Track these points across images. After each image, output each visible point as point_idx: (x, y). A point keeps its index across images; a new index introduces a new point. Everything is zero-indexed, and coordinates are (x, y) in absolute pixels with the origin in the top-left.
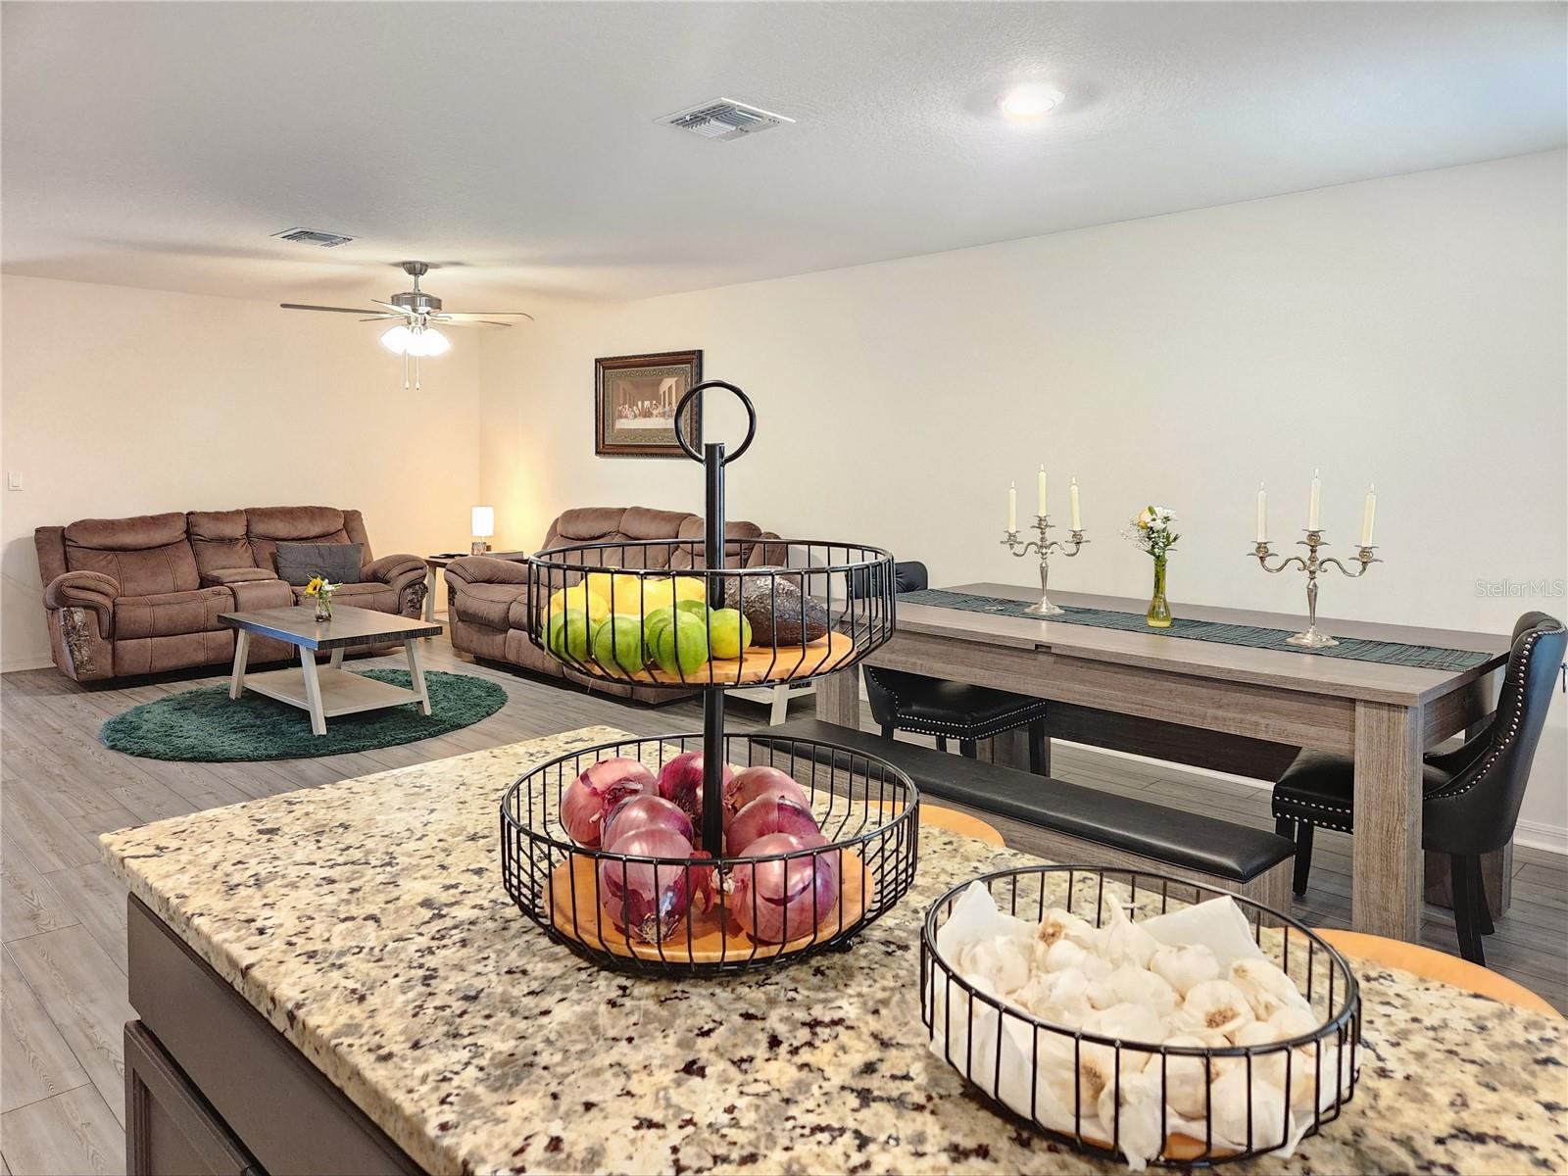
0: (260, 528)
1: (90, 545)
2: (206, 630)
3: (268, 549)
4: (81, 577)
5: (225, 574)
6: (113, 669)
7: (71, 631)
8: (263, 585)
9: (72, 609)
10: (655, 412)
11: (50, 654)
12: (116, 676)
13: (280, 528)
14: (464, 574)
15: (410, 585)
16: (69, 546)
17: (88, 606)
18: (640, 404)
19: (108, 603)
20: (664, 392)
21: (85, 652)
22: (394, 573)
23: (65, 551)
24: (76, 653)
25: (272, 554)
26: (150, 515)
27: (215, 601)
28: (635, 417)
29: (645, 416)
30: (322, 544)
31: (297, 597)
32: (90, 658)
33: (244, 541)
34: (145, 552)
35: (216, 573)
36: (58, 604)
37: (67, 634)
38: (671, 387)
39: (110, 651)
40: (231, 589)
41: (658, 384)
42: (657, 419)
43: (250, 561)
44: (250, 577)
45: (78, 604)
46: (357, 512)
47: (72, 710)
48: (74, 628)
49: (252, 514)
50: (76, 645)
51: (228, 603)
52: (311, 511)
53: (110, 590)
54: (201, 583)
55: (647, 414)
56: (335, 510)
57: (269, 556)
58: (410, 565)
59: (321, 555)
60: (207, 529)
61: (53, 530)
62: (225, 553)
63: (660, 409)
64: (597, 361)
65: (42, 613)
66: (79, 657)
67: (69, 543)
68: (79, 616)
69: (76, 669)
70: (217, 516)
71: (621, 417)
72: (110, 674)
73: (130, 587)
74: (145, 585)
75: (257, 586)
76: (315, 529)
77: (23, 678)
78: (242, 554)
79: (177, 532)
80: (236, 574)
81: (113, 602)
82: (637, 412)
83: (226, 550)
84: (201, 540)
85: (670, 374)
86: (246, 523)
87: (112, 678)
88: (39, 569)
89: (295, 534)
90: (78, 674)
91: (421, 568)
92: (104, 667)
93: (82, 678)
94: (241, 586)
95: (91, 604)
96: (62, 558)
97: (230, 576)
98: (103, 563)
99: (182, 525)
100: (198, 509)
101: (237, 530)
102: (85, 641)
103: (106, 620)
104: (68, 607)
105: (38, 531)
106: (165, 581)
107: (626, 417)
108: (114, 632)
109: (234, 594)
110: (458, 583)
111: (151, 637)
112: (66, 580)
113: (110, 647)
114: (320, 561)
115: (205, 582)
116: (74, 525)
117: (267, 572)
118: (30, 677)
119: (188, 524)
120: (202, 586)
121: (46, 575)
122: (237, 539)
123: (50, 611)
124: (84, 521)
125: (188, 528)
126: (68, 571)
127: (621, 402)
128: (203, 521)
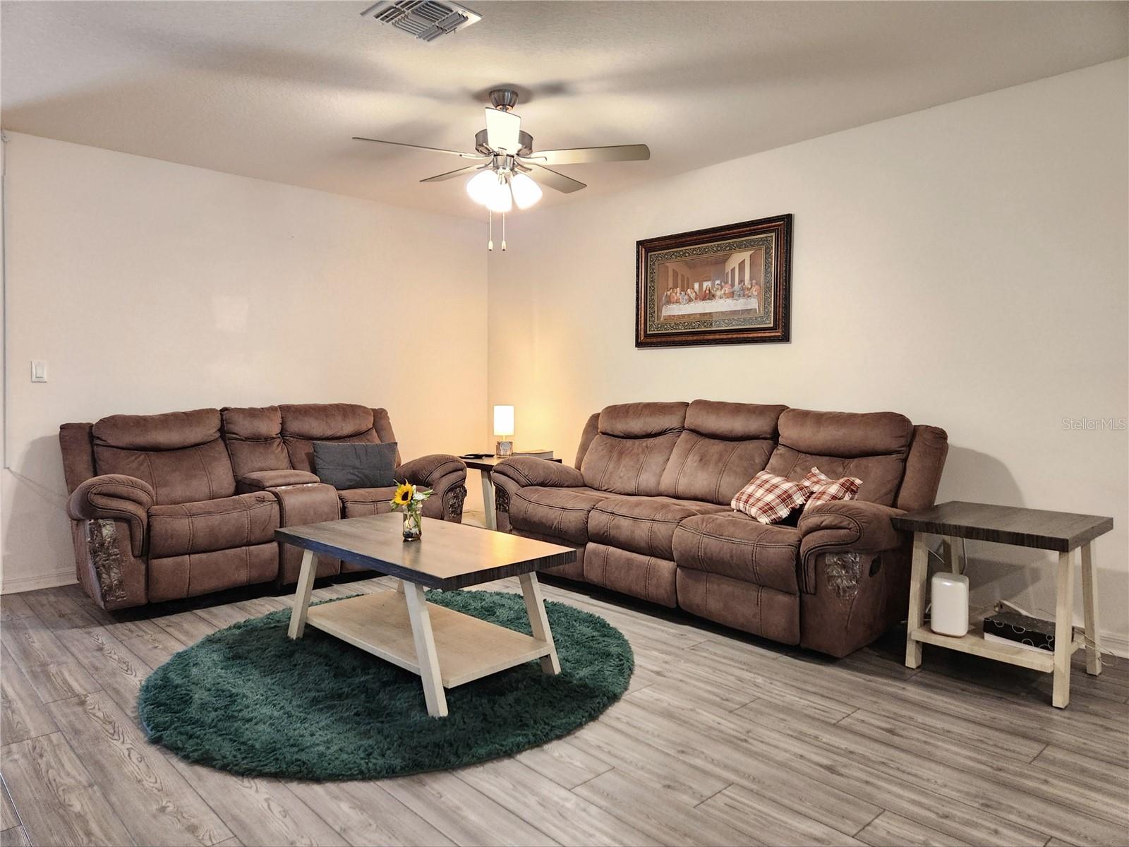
0: (295, 426)
1: (120, 444)
2: (249, 544)
3: (303, 449)
4: (111, 482)
5: (267, 476)
6: (147, 594)
7: (98, 549)
8: (309, 490)
9: (100, 521)
10: (718, 293)
11: (74, 569)
12: (149, 602)
13: (315, 427)
14: (516, 475)
15: (451, 489)
16: (98, 445)
17: (121, 518)
18: (696, 286)
19: (141, 513)
20: (733, 270)
21: (115, 575)
22: (436, 475)
23: (93, 451)
24: (104, 576)
25: (308, 454)
26: (183, 411)
27: (256, 509)
28: (690, 300)
29: (704, 299)
30: (357, 443)
31: (343, 502)
32: (121, 582)
33: (279, 440)
34: (178, 453)
35: (256, 475)
36: (84, 516)
37: (94, 553)
38: (743, 262)
39: (144, 572)
40: (274, 493)
41: (724, 260)
42: (722, 301)
43: (286, 462)
44: (292, 480)
45: (106, 515)
46: (385, 410)
47: (98, 654)
48: (102, 545)
49: (286, 410)
50: (104, 566)
51: (273, 511)
52: (343, 408)
53: (144, 497)
54: (237, 487)
55: (709, 296)
56: (365, 408)
57: (304, 457)
58: (451, 466)
59: (358, 457)
60: (243, 427)
61: (79, 427)
62: (261, 453)
63: (727, 289)
64: (639, 243)
65: (66, 524)
66: (107, 581)
67: (98, 442)
68: (108, 530)
69: (104, 596)
70: (253, 413)
71: (669, 302)
72: (143, 601)
73: (163, 492)
74: (179, 491)
75: (303, 490)
76: (348, 428)
77: (43, 599)
78: (278, 454)
79: (209, 430)
80: (278, 477)
81: (147, 512)
82: (693, 296)
83: (261, 450)
84: (238, 439)
85: (741, 247)
86: (280, 420)
87: (146, 605)
88: (63, 471)
89: (329, 433)
90: (105, 602)
91: (462, 470)
92: (136, 592)
93: (111, 606)
94: (286, 492)
95: (123, 515)
96: (90, 458)
97: (272, 478)
98: (134, 465)
99: (215, 422)
100: (232, 405)
101: (272, 428)
102: (114, 560)
103: (139, 535)
104: (96, 519)
105: (63, 428)
106: (199, 486)
107: (678, 302)
108: (148, 548)
109: (279, 501)
110: (511, 487)
111: (189, 554)
112: (93, 485)
113: (143, 567)
114: (357, 463)
115: (243, 486)
116: (103, 421)
117: (306, 475)
118: (52, 598)
119: (222, 421)
120: (238, 491)
121: (71, 479)
122: (273, 438)
123: (75, 522)
124: (113, 418)
125: (222, 425)
126: (96, 475)
127: (671, 285)
128: (239, 419)
